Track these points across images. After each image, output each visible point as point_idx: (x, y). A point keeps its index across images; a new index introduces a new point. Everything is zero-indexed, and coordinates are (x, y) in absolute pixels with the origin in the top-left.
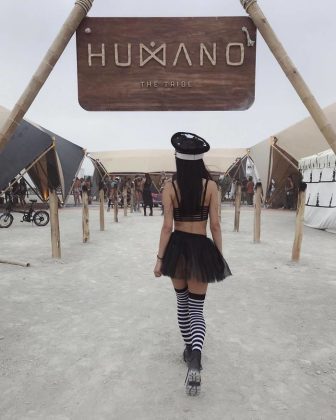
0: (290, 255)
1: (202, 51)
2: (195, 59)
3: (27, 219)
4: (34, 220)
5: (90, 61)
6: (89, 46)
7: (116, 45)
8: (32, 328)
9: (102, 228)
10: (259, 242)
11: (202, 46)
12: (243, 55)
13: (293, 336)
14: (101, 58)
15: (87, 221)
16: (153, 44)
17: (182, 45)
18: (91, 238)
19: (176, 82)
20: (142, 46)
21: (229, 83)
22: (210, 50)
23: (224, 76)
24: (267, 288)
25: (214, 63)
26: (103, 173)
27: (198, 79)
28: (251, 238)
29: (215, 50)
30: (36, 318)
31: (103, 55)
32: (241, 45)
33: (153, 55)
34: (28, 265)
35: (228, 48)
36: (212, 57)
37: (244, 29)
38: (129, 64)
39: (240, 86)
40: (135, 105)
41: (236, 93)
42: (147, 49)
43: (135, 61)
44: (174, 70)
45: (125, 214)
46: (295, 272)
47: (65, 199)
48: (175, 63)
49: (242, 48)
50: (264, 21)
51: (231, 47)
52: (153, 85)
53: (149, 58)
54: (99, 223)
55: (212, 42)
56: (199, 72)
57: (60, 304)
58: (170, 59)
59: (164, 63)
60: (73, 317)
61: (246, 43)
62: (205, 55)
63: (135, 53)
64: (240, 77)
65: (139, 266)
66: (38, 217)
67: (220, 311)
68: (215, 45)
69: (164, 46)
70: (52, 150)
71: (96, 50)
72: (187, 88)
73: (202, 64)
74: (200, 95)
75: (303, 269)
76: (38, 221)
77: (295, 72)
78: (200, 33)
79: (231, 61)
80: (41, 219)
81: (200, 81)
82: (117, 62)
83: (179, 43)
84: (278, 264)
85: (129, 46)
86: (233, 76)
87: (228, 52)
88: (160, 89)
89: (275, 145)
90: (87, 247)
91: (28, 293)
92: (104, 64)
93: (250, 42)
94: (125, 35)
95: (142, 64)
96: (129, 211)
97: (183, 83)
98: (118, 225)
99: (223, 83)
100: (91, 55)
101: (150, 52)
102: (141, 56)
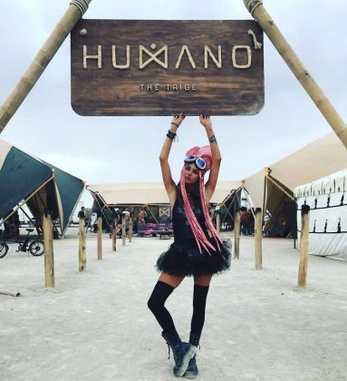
0: (295, 281)
1: (206, 54)
2: (200, 62)
3: (23, 249)
4: (30, 249)
5: (85, 63)
6: (85, 47)
7: (114, 47)
8: (13, 366)
9: (100, 257)
10: (261, 268)
11: (207, 49)
12: (250, 57)
13: (317, 370)
14: (97, 59)
15: (84, 248)
16: (153, 46)
17: (185, 47)
18: (88, 267)
19: (178, 85)
20: (142, 48)
21: (237, 86)
22: (215, 53)
23: (230, 79)
24: (277, 315)
25: (219, 65)
26: (102, 205)
27: (202, 83)
28: (253, 264)
29: (220, 52)
30: (20, 354)
31: (99, 57)
32: (248, 47)
33: (154, 57)
34: (18, 295)
35: (234, 51)
36: (217, 59)
37: (250, 32)
38: (127, 66)
39: (248, 89)
40: (133, 109)
41: (244, 97)
42: (147, 51)
43: (134, 63)
44: (177, 72)
45: (124, 243)
46: (304, 297)
47: (63, 231)
48: (177, 66)
49: (249, 51)
50: (271, 23)
51: (237, 50)
52: (154, 88)
53: (150, 60)
54: (96, 252)
55: (217, 45)
56: (203, 75)
57: (49, 336)
58: (172, 61)
59: (165, 66)
60: (63, 351)
61: (252, 46)
62: (209, 57)
63: (135, 55)
64: (247, 80)
65: (138, 294)
66: (34, 247)
67: (231, 342)
68: (220, 47)
69: (165, 48)
70: (52, 182)
71: (92, 51)
72: (191, 91)
73: (206, 66)
74: (206, 99)
75: (312, 295)
76: (34, 251)
77: (307, 74)
78: (203, 36)
79: (237, 64)
80: (38, 248)
81: (205, 85)
82: (115, 64)
83: (182, 45)
84: (284, 290)
85: (128, 48)
86: (240, 79)
87: (234, 55)
88: (162, 93)
89: (269, 176)
90: (83, 275)
91: (15, 325)
92: (100, 66)
93: (257, 44)
94: (123, 37)
95: (142, 66)
96: (127, 240)
97: (187, 86)
98: (116, 254)
99: (230, 86)
100: (86, 57)
101: (150, 54)
102: (141, 58)
